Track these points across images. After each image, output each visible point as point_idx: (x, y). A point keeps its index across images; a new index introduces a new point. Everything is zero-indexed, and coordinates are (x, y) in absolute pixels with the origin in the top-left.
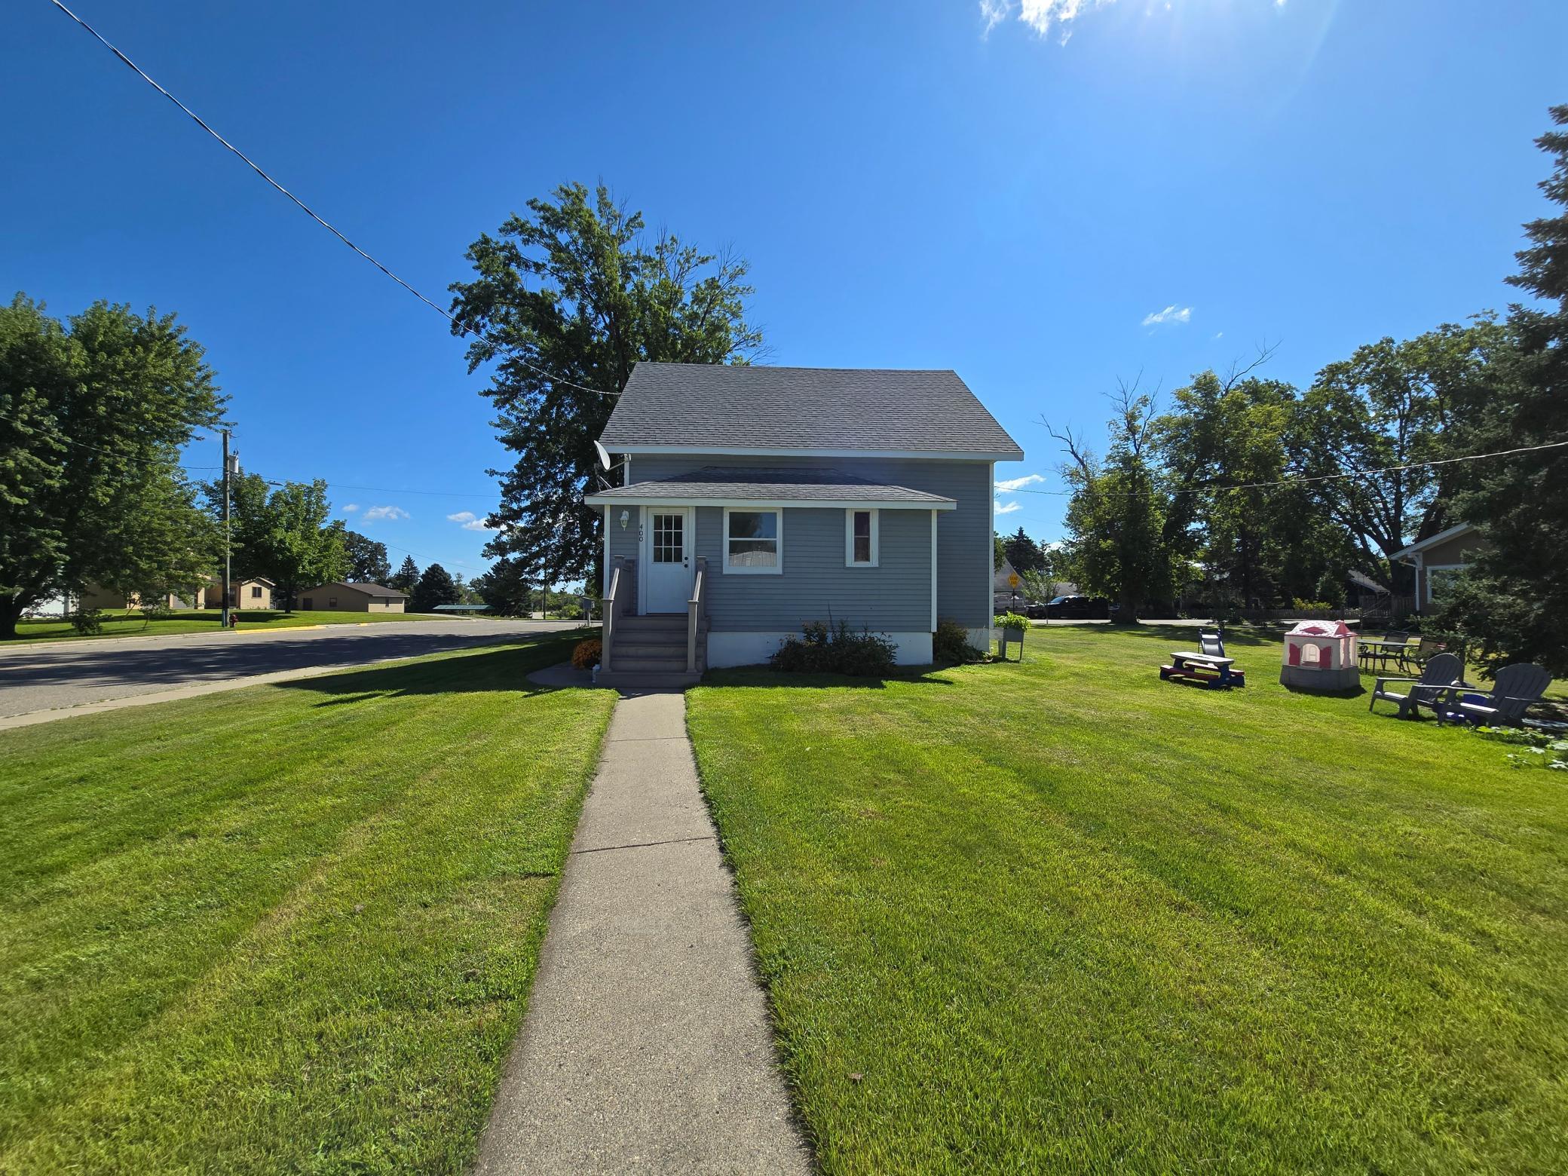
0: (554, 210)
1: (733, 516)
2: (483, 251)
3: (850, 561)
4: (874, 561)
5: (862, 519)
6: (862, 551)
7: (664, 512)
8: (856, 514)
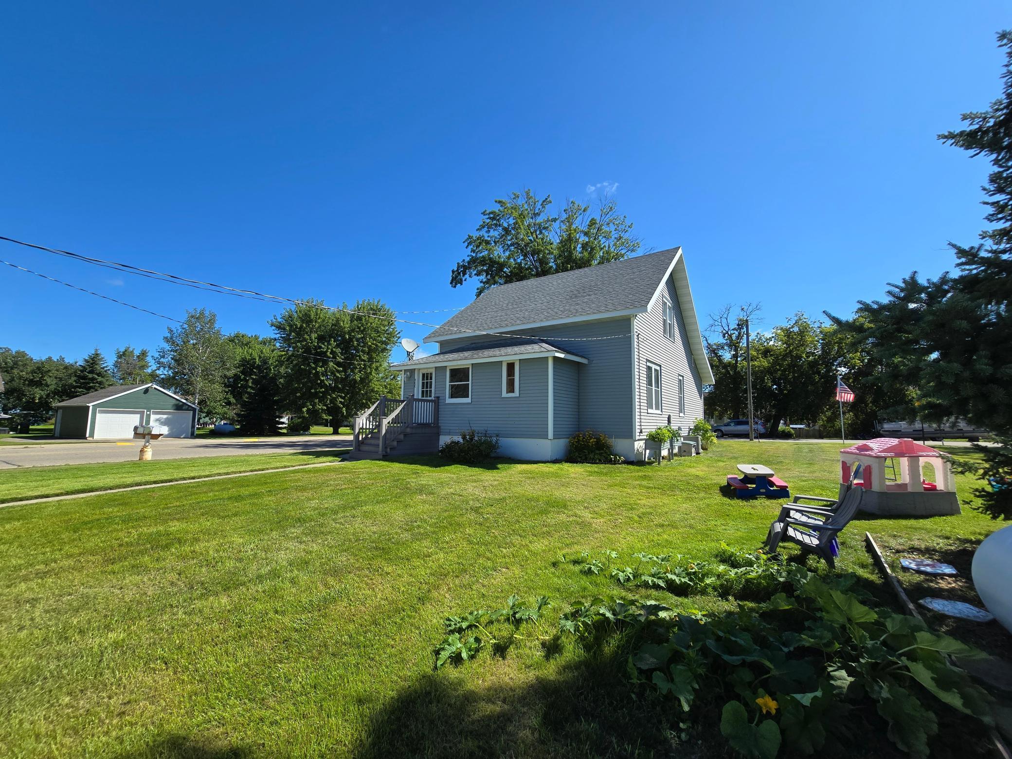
0: (495, 212)
1: (452, 371)
2: (470, 241)
3: (504, 394)
4: (517, 393)
5: (511, 366)
6: (511, 388)
7: (425, 371)
8: (508, 363)
